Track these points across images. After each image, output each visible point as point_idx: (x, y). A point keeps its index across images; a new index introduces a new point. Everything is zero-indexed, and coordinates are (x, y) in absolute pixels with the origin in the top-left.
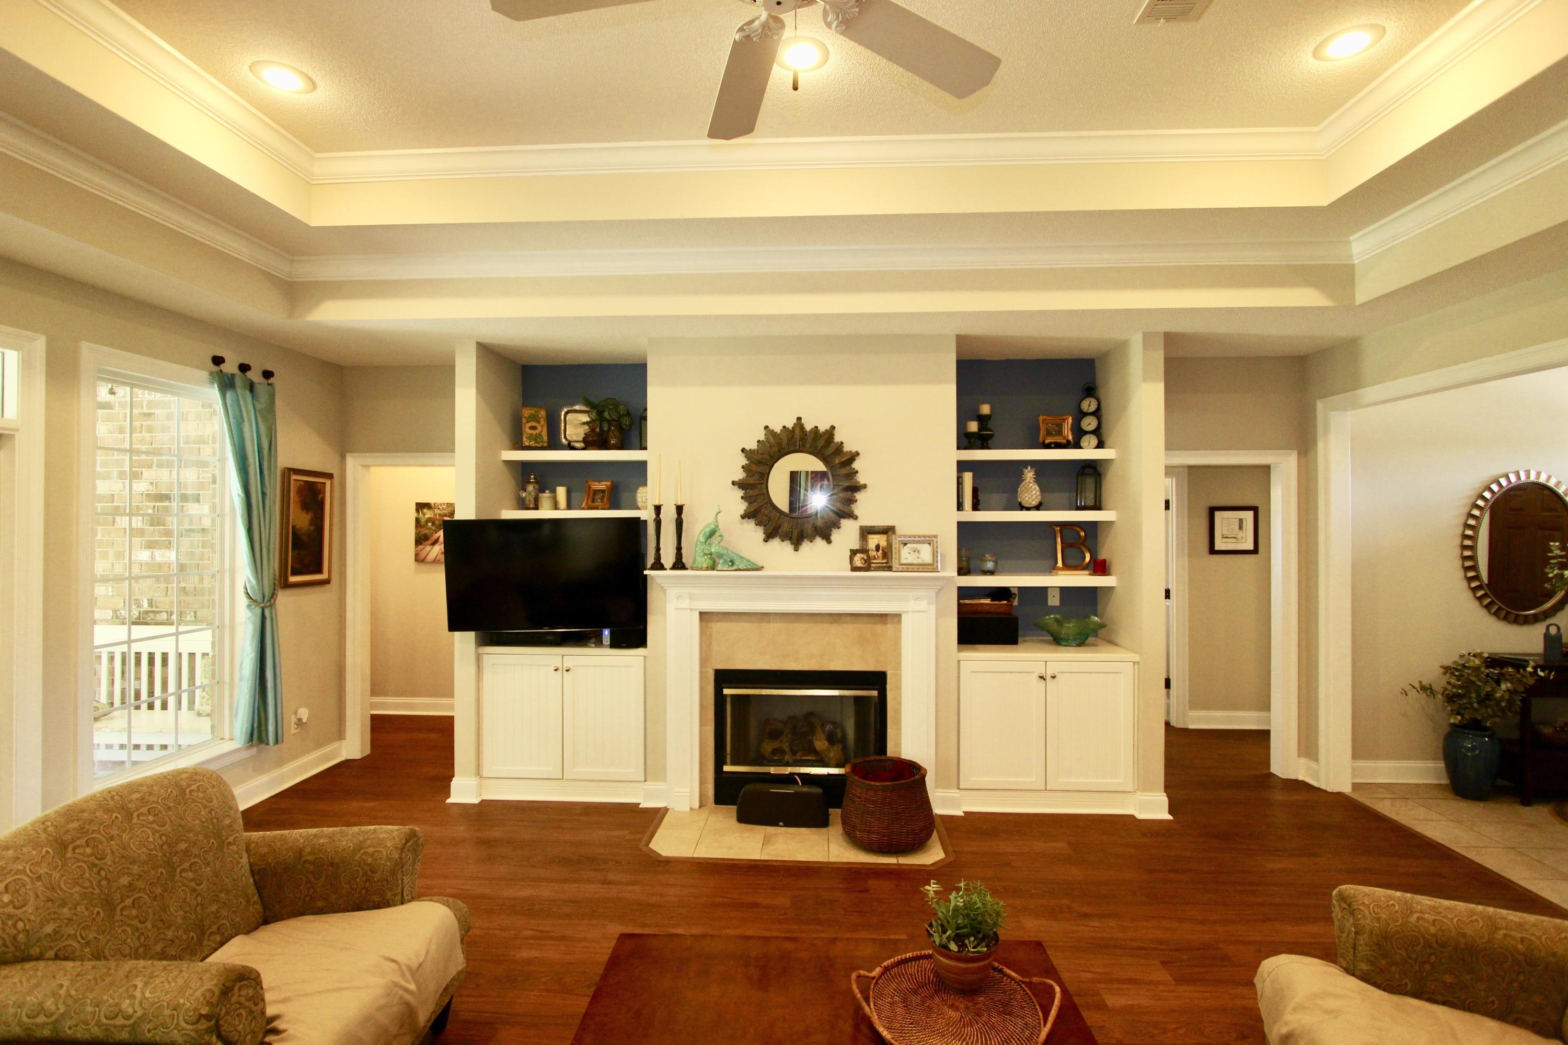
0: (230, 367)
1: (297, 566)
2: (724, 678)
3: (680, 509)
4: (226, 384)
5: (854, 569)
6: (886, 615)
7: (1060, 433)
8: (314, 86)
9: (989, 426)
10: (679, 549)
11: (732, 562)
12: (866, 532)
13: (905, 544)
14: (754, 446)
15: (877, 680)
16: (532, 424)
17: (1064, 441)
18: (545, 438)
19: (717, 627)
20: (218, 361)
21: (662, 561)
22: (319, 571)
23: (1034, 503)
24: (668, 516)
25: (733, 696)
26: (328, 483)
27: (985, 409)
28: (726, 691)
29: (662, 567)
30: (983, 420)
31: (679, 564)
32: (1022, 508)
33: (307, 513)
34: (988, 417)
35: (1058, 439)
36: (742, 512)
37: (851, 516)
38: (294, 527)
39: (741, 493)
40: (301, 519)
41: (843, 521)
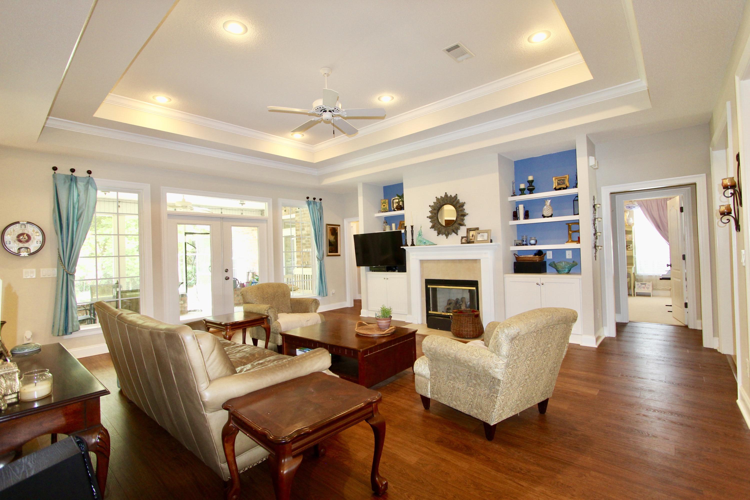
0: (311, 199)
1: (331, 251)
2: (428, 282)
3: (412, 227)
4: (309, 204)
5: (462, 243)
6: (477, 260)
7: (564, 183)
8: (303, 135)
9: (533, 185)
10: (413, 240)
11: (425, 243)
12: (469, 230)
13: (479, 233)
14: (432, 204)
15: (475, 283)
16: (384, 204)
17: (565, 187)
18: (388, 209)
19: (425, 265)
20: (308, 198)
21: (408, 244)
22: (337, 252)
23: (550, 215)
24: (409, 229)
25: (432, 288)
26: (339, 227)
27: (530, 178)
28: (429, 286)
29: (407, 246)
30: (531, 182)
31: (413, 245)
32: (544, 217)
33: (333, 236)
34: (532, 181)
35: (564, 186)
36: (430, 227)
37: (463, 225)
38: (329, 240)
39: (430, 220)
40: (332, 238)
41: (461, 227)
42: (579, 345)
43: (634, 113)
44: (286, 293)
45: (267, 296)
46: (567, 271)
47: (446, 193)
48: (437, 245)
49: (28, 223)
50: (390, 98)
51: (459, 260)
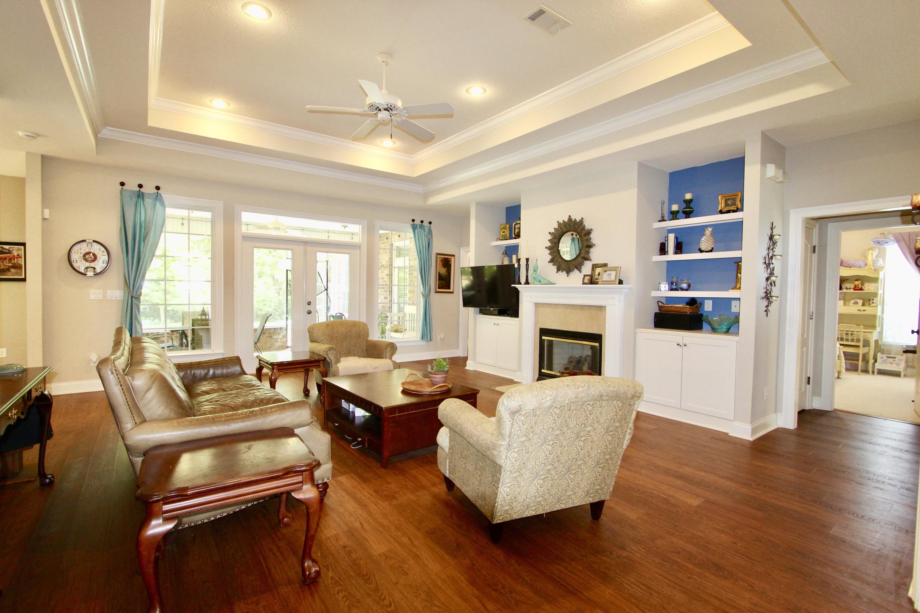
0: (418, 222)
2: (544, 332)
3: (527, 260)
4: (414, 228)
5: (584, 284)
6: (601, 306)
7: (734, 204)
8: (395, 143)
9: (691, 206)
10: (527, 276)
11: (540, 281)
12: (595, 266)
13: (606, 271)
14: (553, 231)
15: (598, 338)
16: (504, 230)
17: (735, 209)
18: (508, 236)
19: (541, 309)
20: (413, 220)
21: (521, 281)
22: (449, 288)
23: (710, 249)
24: (523, 263)
25: (548, 340)
26: (453, 258)
27: (688, 196)
28: (543, 338)
29: (520, 284)
30: (688, 202)
31: (527, 283)
32: (701, 251)
33: (445, 268)
34: (691, 201)
35: (733, 208)
36: (549, 261)
37: (587, 259)
38: (439, 273)
39: (549, 252)
40: (443, 271)
41: (586, 262)
42: (726, 434)
43: (824, 95)
44: (362, 333)
45: (336, 335)
46: (725, 329)
47: (570, 216)
48: (555, 284)
49: (94, 241)
50: (482, 91)
51: (581, 305)
